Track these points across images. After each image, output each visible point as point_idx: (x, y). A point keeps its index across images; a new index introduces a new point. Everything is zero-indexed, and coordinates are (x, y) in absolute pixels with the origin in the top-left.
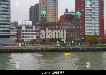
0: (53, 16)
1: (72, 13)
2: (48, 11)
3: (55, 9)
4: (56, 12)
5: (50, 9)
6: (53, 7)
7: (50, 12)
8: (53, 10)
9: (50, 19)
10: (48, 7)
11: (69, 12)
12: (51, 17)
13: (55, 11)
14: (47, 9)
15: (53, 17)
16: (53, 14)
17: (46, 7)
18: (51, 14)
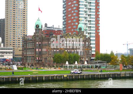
0: (21, 32)
1: (53, 28)
2: (17, 27)
3: (24, 25)
4: (26, 29)
5: (19, 25)
6: (21, 23)
7: (18, 28)
8: (21, 26)
9: (18, 36)
10: (17, 23)
11: (49, 28)
12: (20, 34)
13: (24, 27)
14: (15, 24)
15: (21, 34)
16: (21, 30)
17: (14, 22)
18: (20, 31)
